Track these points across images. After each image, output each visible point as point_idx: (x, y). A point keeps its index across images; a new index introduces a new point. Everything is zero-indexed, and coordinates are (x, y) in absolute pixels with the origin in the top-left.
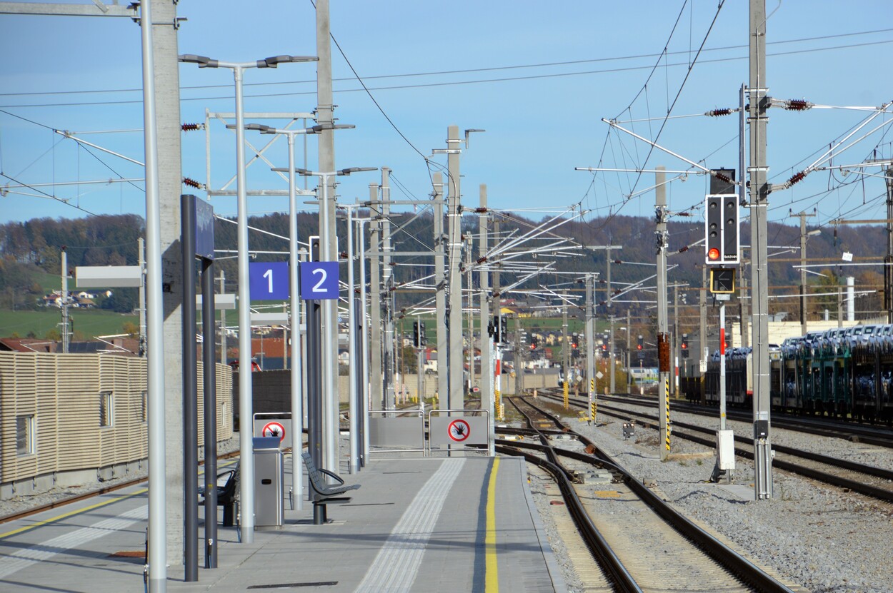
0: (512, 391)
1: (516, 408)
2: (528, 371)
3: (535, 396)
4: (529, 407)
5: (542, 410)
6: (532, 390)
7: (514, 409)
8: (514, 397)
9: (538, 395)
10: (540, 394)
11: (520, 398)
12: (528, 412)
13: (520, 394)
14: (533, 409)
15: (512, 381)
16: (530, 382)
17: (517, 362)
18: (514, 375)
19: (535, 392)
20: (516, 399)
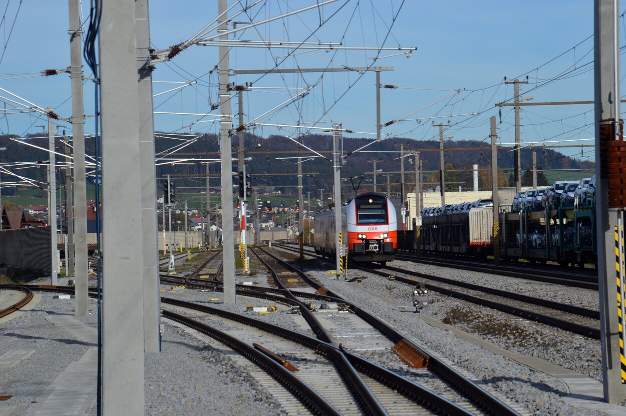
0: (252, 243)
1: (258, 257)
2: (262, 229)
3: (270, 246)
4: (267, 256)
5: (280, 258)
6: (267, 242)
7: (256, 257)
8: (254, 246)
9: (272, 245)
10: (272, 244)
11: (259, 247)
12: (268, 262)
13: (258, 245)
14: (271, 258)
15: (253, 236)
16: (264, 236)
17: (256, 224)
18: (254, 231)
19: (270, 243)
20: (256, 249)
